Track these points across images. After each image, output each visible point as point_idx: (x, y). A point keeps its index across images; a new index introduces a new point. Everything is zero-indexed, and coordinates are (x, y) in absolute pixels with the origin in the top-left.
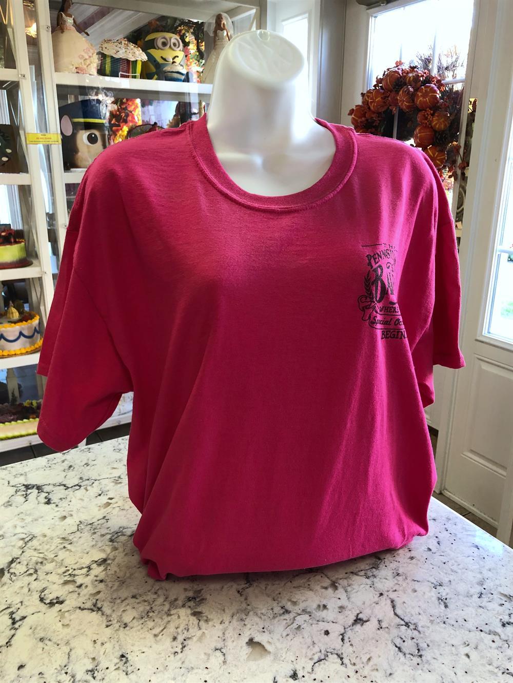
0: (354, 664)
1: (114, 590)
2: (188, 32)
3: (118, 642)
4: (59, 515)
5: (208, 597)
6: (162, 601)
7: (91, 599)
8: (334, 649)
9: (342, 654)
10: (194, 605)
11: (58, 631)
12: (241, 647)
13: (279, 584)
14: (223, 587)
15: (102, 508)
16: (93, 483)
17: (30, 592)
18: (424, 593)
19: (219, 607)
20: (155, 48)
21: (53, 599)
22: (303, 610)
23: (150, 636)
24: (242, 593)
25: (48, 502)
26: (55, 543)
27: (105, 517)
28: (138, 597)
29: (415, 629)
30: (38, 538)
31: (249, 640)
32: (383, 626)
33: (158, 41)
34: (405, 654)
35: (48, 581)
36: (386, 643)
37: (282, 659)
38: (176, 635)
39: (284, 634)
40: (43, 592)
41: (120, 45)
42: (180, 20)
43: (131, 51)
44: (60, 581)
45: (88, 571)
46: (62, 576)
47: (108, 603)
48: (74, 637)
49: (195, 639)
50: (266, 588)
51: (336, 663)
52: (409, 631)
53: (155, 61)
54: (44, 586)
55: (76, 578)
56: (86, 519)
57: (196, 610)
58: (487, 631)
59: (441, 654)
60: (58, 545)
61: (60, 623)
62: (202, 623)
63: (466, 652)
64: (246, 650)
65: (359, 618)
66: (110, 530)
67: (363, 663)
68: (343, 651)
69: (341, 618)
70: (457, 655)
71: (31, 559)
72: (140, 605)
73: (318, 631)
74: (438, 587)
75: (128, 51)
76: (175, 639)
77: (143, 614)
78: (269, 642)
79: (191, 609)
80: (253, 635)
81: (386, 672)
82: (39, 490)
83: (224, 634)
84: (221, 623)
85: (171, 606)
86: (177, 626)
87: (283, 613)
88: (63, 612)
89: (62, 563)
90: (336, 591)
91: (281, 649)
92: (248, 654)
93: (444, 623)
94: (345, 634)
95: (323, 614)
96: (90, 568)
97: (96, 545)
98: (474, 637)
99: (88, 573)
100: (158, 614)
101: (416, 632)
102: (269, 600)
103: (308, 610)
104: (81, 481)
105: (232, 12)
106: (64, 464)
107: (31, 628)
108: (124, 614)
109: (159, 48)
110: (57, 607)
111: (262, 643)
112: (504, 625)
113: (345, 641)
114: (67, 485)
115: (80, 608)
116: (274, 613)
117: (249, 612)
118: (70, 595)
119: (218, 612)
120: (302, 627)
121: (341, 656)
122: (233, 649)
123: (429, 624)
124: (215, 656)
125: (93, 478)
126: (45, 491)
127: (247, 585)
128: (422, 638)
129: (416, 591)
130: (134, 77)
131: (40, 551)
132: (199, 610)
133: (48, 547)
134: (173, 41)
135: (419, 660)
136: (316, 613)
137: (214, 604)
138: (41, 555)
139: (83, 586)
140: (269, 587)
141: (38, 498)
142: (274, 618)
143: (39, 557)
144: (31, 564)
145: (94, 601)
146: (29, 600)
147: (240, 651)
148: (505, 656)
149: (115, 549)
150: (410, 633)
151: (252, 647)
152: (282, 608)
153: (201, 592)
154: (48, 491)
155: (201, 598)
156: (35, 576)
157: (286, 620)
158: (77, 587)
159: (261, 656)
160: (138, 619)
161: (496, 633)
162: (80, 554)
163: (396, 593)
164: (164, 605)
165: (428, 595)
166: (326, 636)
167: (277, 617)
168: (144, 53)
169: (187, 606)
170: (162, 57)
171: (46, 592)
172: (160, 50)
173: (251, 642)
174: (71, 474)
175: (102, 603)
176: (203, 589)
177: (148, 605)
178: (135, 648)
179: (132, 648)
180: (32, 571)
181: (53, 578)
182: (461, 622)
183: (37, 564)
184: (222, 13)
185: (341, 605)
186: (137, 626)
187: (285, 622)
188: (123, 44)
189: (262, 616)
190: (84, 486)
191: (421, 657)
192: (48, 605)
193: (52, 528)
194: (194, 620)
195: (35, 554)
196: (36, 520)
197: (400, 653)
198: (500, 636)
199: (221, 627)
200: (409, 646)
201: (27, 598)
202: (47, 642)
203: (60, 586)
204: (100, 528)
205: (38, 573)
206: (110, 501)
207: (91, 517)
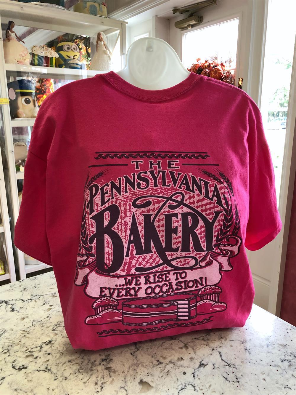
0: (202, 390)
1: (57, 359)
2: (81, 42)
3: (62, 388)
4: (20, 317)
5: (114, 358)
6: (87, 362)
7: (43, 365)
8: (190, 382)
9: (194, 384)
10: (106, 363)
11: (25, 384)
12: (136, 385)
13: (154, 348)
14: (122, 352)
15: (46, 312)
16: (40, 297)
17: (6, 363)
18: (237, 347)
19: (121, 363)
20: (63, 51)
21: (21, 366)
22: (170, 362)
23: (81, 384)
24: (134, 355)
25: (13, 310)
26: (19, 334)
27: (48, 316)
28: (72, 361)
29: (234, 367)
30: (8, 332)
31: (140, 381)
32: (216, 367)
33: (65, 47)
34: (229, 382)
35: (17, 356)
36: (219, 377)
37: (160, 390)
38: (96, 382)
39: (160, 376)
40: (14, 363)
41: (43, 49)
42: (76, 36)
43: (50, 52)
44: (24, 355)
45: (40, 349)
46: (25, 353)
47: (55, 366)
48: (35, 387)
49: (108, 383)
50: (147, 350)
51: (192, 389)
52: (231, 368)
53: (63, 58)
54: (14, 359)
55: (33, 353)
56: (37, 318)
57: (108, 366)
58: (274, 365)
59: (250, 380)
60: (21, 335)
61: (26, 380)
62: (111, 374)
63: (263, 378)
64: (139, 387)
65: (202, 363)
66: (52, 324)
67: (207, 388)
68: (195, 383)
69: (191, 364)
70: (258, 380)
71: (5, 344)
72: (73, 366)
73: (179, 373)
74: (244, 343)
75: (48, 52)
76: (96, 384)
77: (76, 371)
78: (152, 381)
79: (105, 366)
80: (142, 378)
81: (220, 393)
82: (6, 304)
83: (125, 379)
84: (123, 373)
85: (92, 365)
86: (97, 377)
87: (159, 364)
88: (27, 373)
89: (24, 346)
90: (188, 350)
91: (159, 384)
92: (140, 389)
93: (250, 362)
94: (195, 373)
95: (182, 363)
96: (41, 347)
97: (44, 333)
98: (267, 369)
99: (40, 350)
100: (85, 370)
101: (234, 369)
102: (150, 357)
103: (173, 361)
104: (32, 297)
105: (106, 32)
106: (21, 287)
107: (9, 384)
108: (64, 372)
109: (65, 51)
110: (24, 371)
111: (148, 382)
112: (282, 361)
113: (195, 377)
114: (24, 300)
115: (37, 370)
116: (153, 364)
117: (138, 365)
118: (31, 363)
119: (120, 366)
120: (170, 371)
121: (194, 386)
122: (131, 387)
123: (241, 364)
124: (121, 391)
125: (39, 295)
126: (10, 304)
127: (136, 350)
128: (238, 372)
129: (232, 346)
130: (52, 66)
131: (10, 339)
132: (109, 366)
133: (15, 336)
134: (73, 47)
135: (238, 384)
136: (177, 363)
137: (118, 362)
138: (11, 342)
139: (38, 358)
140: (149, 350)
141: (7, 308)
142: (153, 367)
143: (9, 343)
144: (5, 347)
145: (46, 366)
146: (6, 368)
147: (135, 388)
148: (285, 378)
149: (57, 334)
150: (230, 369)
151: (142, 385)
152: (158, 361)
153: (109, 356)
154: (12, 304)
155: (110, 359)
156: (8, 354)
157: (160, 368)
158: (35, 358)
159: (148, 390)
160: (73, 374)
161: (279, 366)
162: (35, 339)
163: (221, 348)
164: (88, 365)
165: (239, 347)
166: (184, 375)
167: (155, 366)
168: (57, 53)
169: (102, 365)
170: (67, 56)
171: (16, 363)
172: (66, 52)
173: (142, 382)
174: (25, 293)
175: (51, 367)
176: (110, 354)
177: (79, 366)
178: (73, 391)
179: (71, 391)
180: (6, 351)
181: (19, 354)
182: (259, 361)
183: (9, 346)
184: (100, 32)
185: (191, 357)
186: (73, 378)
187: (160, 369)
188: (45, 48)
189: (146, 367)
190: (34, 299)
191: (239, 383)
192: (18, 370)
193: (16, 325)
194: (106, 372)
195: (7, 341)
196: (6, 321)
197: (227, 381)
198: (281, 367)
199: (123, 375)
200: (231, 377)
201: (4, 367)
202: (19, 391)
203: (24, 358)
204: (46, 323)
205: (10, 352)
206: (50, 307)
207: (40, 317)
